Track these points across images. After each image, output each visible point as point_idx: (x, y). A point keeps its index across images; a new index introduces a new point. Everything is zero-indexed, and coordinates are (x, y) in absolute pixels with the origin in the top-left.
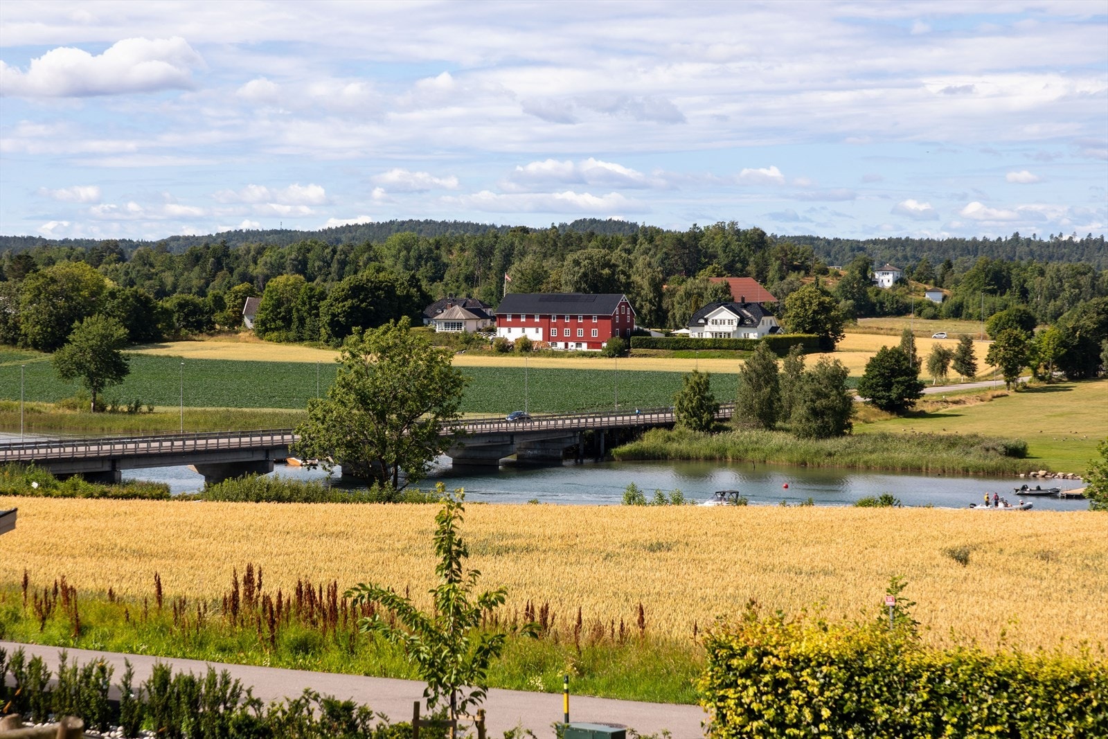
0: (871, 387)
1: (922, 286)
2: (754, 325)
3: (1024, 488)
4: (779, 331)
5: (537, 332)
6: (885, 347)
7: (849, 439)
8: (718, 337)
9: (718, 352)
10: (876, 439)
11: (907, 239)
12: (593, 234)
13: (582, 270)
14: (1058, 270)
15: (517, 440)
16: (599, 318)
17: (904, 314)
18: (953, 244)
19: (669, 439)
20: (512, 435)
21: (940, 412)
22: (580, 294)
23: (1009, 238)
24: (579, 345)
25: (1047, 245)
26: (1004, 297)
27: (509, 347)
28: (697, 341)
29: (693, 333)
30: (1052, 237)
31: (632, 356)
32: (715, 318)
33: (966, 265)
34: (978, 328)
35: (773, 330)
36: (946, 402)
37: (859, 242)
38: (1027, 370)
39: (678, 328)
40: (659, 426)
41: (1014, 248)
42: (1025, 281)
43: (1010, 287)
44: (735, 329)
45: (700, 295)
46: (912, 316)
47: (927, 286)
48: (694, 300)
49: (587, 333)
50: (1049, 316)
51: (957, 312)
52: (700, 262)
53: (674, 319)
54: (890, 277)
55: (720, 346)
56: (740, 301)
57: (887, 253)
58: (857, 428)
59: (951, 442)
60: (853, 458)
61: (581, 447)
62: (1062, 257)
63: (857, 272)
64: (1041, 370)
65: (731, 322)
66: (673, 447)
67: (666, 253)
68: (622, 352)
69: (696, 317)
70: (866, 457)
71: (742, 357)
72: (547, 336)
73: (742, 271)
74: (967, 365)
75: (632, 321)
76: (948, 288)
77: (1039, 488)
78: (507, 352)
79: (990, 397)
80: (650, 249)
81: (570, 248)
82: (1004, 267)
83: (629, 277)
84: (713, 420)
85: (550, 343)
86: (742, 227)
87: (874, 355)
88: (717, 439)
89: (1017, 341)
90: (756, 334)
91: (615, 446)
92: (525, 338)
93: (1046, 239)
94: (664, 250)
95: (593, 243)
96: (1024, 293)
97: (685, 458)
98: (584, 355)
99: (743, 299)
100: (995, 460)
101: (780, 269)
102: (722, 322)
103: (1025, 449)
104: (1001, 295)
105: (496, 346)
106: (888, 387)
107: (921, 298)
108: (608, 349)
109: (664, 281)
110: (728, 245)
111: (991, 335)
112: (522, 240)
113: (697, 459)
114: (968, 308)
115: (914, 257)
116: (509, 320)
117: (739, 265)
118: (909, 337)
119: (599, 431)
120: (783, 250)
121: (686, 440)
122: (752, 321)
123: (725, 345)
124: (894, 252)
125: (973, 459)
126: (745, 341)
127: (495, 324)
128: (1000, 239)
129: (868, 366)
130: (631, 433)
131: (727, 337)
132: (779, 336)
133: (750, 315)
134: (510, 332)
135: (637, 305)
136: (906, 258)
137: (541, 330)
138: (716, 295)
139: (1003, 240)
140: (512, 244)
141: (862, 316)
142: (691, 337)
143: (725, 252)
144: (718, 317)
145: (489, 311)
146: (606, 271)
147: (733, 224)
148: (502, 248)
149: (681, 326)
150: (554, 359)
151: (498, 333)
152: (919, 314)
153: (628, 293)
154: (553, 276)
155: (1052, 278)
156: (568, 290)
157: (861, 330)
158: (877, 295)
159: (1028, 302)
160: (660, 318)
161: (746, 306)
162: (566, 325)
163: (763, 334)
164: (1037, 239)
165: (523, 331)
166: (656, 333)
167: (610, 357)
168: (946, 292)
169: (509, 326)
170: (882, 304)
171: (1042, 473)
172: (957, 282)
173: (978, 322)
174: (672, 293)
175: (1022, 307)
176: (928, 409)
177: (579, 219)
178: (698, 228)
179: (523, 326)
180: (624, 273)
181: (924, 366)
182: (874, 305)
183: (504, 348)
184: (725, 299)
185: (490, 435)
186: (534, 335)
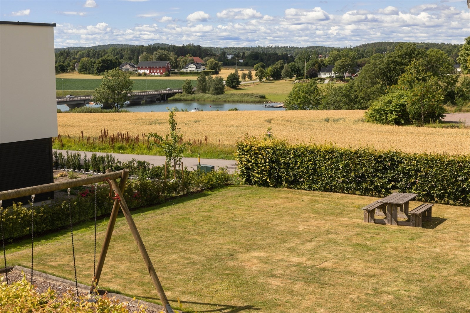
0: (228, 83)
1: (238, 58)
2: (200, 68)
3: (266, 105)
6: (231, 73)
7: (224, 95)
8: (191, 71)
9: (191, 75)
10: (230, 95)
11: (233, 47)
12: (159, 47)
13: (158, 56)
15: (145, 97)
16: (162, 67)
17: (234, 65)
18: (244, 48)
19: (181, 96)
20: (144, 96)
21: (245, 88)
22: (158, 61)
23: (257, 47)
24: (158, 74)
25: (266, 48)
26: (257, 61)
28: (186, 72)
29: (185, 70)
31: (171, 76)
32: (190, 67)
33: (248, 53)
34: (252, 68)
35: (204, 69)
36: (246, 86)
37: (222, 48)
38: (264, 78)
39: (181, 69)
40: (179, 93)
41: (259, 49)
42: (262, 57)
43: (259, 58)
45: (186, 61)
46: (236, 66)
49: (160, 71)
50: (268, 65)
51: (246, 64)
52: (186, 53)
53: (180, 67)
54: (230, 56)
55: (192, 73)
57: (229, 51)
58: (226, 92)
59: (248, 95)
60: (225, 99)
61: (160, 98)
63: (223, 55)
64: (268, 78)
65: (194, 68)
66: (182, 98)
67: (177, 51)
68: (168, 75)
69: (185, 67)
70: (228, 99)
71: (197, 76)
72: (150, 72)
73: (195, 55)
74: (250, 77)
75: (170, 68)
77: (269, 106)
79: (256, 84)
80: (173, 50)
81: (154, 50)
82: (257, 54)
83: (169, 57)
84: (191, 91)
86: (195, 45)
87: (229, 75)
88: (193, 96)
89: (262, 71)
90: (200, 70)
91: (168, 98)
92: (145, 72)
93: (266, 47)
95: (159, 49)
96: (262, 60)
97: (185, 100)
98: (159, 76)
99: (197, 62)
100: (258, 99)
101: (204, 55)
102: (192, 68)
103: (265, 96)
105: (138, 74)
106: (232, 83)
107: (238, 61)
108: (165, 74)
109: (177, 58)
110: (192, 49)
111: (255, 70)
112: (142, 49)
113: (188, 100)
114: (249, 63)
115: (235, 51)
118: (237, 71)
119: (164, 94)
120: (205, 50)
121: (185, 96)
124: (231, 50)
125: (253, 99)
126: (198, 72)
127: (137, 69)
128: (255, 47)
129: (228, 77)
130: (172, 94)
131: (193, 71)
132: (206, 71)
133: (199, 66)
134: (141, 71)
135: (171, 64)
136: (233, 52)
138: (190, 61)
140: (140, 50)
141: (224, 66)
143: (191, 51)
145: (135, 66)
146: (164, 56)
147: (193, 44)
148: (137, 50)
150: (152, 77)
151: (138, 71)
152: (238, 65)
153: (169, 61)
154: (150, 57)
155: (268, 56)
156: (154, 60)
157: (225, 69)
158: (227, 60)
160: (176, 66)
161: (197, 64)
162: (154, 69)
163: (202, 70)
164: (264, 47)
166: (176, 71)
167: (165, 76)
168: (243, 60)
169: (141, 69)
170: (229, 63)
171: (269, 102)
172: (246, 58)
174: (180, 61)
175: (262, 63)
176: (242, 87)
178: (184, 45)
179: (144, 69)
181: (240, 77)
182: (227, 63)
183: (140, 75)
184: (192, 62)
185: (139, 96)
186: (147, 71)
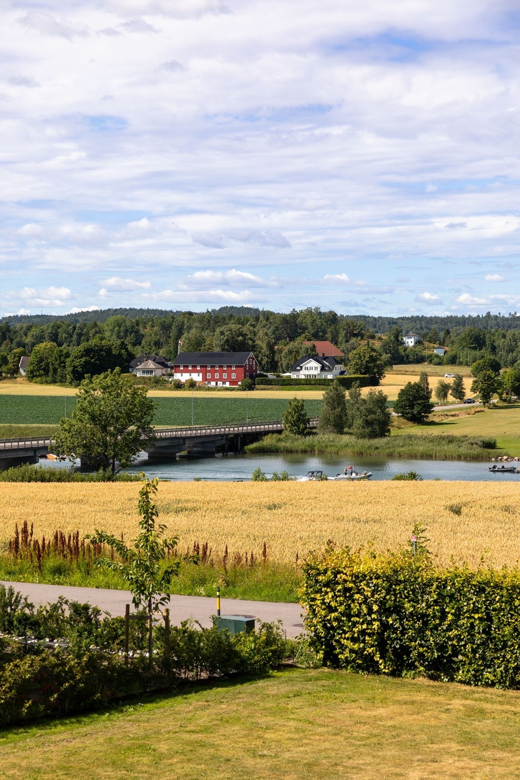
0: (401, 407)
1: (432, 345)
2: (330, 370)
3: (494, 467)
4: (345, 373)
5: (199, 376)
6: (410, 383)
7: (389, 438)
8: (309, 377)
9: (308, 387)
10: (405, 438)
11: (423, 316)
12: (232, 315)
13: (225, 338)
14: (514, 335)
15: (187, 442)
16: (236, 366)
17: (421, 362)
18: (450, 319)
19: (280, 440)
20: (184, 439)
21: (444, 421)
22: (225, 352)
23: (484, 316)
24: (224, 383)
25: (507, 319)
26: (482, 351)
27: (181, 385)
28: (296, 380)
29: (293, 376)
30: (510, 314)
31: (257, 390)
32: (307, 366)
33: (458, 332)
34: (465, 370)
35: (342, 373)
36: (447, 415)
37: (393, 319)
38: (495, 395)
39: (284, 373)
40: (273, 432)
41: (487, 321)
42: (494, 341)
43: (485, 345)
44: (319, 372)
45: (298, 352)
46: (426, 363)
47: (435, 345)
48: (294, 355)
49: (229, 376)
50: (509, 362)
51: (453, 361)
52: (297, 332)
53: (282, 367)
54: (412, 340)
55: (310, 383)
56: (322, 356)
57: (411, 325)
58: (394, 432)
59: (451, 440)
60: (392, 450)
61: (226, 446)
62: (517, 327)
63: (392, 337)
64: (504, 396)
65: (316, 368)
66: (282, 445)
67: (276, 327)
68: (250, 387)
69: (295, 366)
70: (399, 450)
71: (323, 390)
72: (205, 378)
73: (322, 337)
74: (459, 392)
75: (256, 368)
76: (447, 346)
77: (503, 467)
78: (181, 388)
79: (473, 412)
80: (267, 325)
81: (218, 324)
82: (481, 333)
83: (254, 341)
84: (306, 428)
85: (207, 382)
86: (323, 310)
87: (403, 388)
88: (309, 439)
89: (490, 378)
90: (332, 376)
91: (247, 444)
92: (192, 379)
93: (507, 316)
94: (275, 325)
95: (232, 321)
96: (494, 349)
97: (289, 451)
98: (227, 389)
99: (324, 354)
100: (477, 450)
101: (346, 336)
102: (311, 368)
103: (495, 443)
104: (480, 350)
105: (174, 384)
106: (412, 406)
107: (431, 352)
108: (242, 385)
109: (275, 344)
110: (314, 321)
111: (474, 374)
112: (189, 320)
113: (297, 452)
114: (460, 358)
115: (426, 327)
116: (182, 368)
117: (321, 334)
118: (424, 376)
119: (237, 435)
120: (347, 324)
121: (290, 441)
122: (329, 368)
123: (313, 382)
124: (415, 325)
125: (463, 450)
126: (325, 380)
127: (173, 371)
128: (478, 316)
129: (399, 394)
130: (256, 436)
131: (314, 378)
132: (346, 376)
133: (328, 364)
134: (182, 376)
135: (259, 358)
136: (422, 328)
137: (201, 374)
138: (307, 352)
139: (481, 317)
140: (183, 322)
141: (396, 364)
142: (292, 377)
143: (312, 325)
144: (308, 366)
145: (169, 363)
146: (241, 338)
147: (317, 308)
148: (177, 325)
149: (286, 371)
150: (209, 392)
151: (175, 377)
152: (430, 362)
153: (254, 351)
154: (208, 342)
155: (510, 339)
156: (217, 350)
157: (395, 372)
158: (405, 351)
159: (496, 354)
160: (273, 366)
161: (325, 358)
162: (216, 371)
163: (336, 376)
164: (501, 316)
165: (190, 375)
166: (271, 376)
167: (243, 390)
168: (447, 348)
169: (182, 372)
170: (408, 356)
171: (505, 457)
172: (453, 343)
173: (466, 367)
174: (280, 351)
175: (492, 357)
176: (437, 420)
177: (223, 306)
178: (296, 311)
179: (190, 372)
180: (251, 339)
181: (433, 393)
182: (403, 357)
183: (179, 386)
184: (313, 355)
185: (171, 438)
186: (197, 377)
